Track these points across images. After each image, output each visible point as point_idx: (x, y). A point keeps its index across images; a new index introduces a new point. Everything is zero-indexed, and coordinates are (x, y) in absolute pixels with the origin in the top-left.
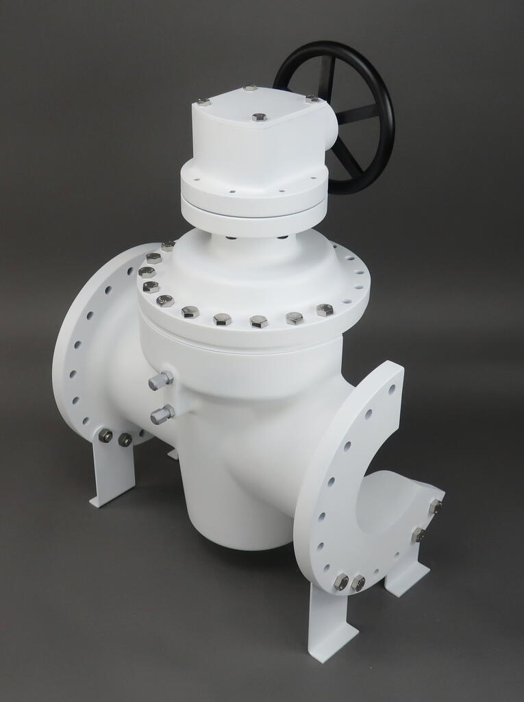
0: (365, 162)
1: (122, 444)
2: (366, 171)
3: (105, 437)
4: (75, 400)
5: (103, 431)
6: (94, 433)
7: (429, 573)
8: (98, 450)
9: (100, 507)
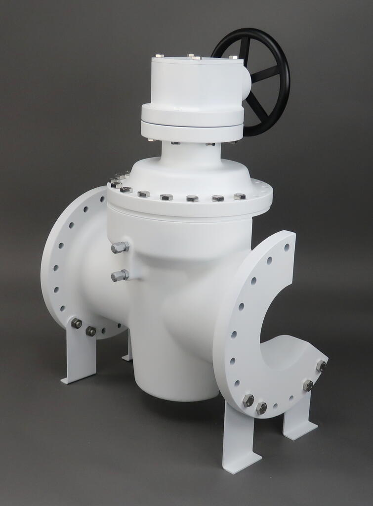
0: (269, 109)
1: (88, 333)
2: (270, 115)
3: (76, 324)
4: (56, 289)
5: (75, 319)
6: (68, 320)
7: (317, 429)
8: (70, 333)
9: (68, 384)
